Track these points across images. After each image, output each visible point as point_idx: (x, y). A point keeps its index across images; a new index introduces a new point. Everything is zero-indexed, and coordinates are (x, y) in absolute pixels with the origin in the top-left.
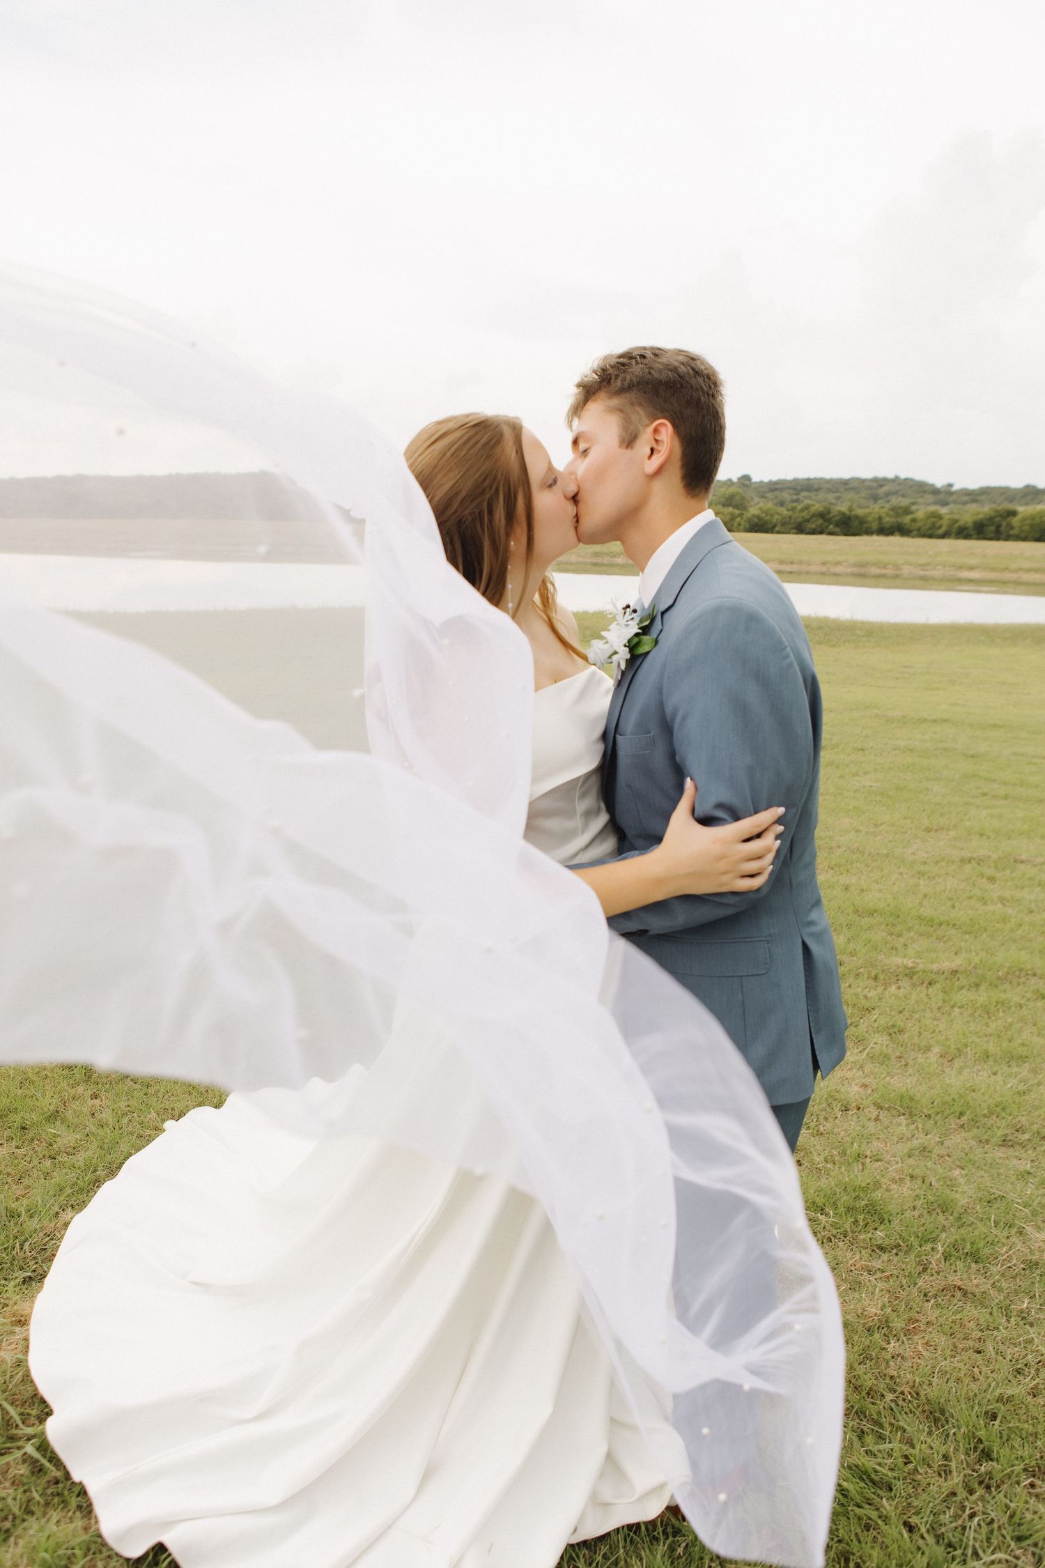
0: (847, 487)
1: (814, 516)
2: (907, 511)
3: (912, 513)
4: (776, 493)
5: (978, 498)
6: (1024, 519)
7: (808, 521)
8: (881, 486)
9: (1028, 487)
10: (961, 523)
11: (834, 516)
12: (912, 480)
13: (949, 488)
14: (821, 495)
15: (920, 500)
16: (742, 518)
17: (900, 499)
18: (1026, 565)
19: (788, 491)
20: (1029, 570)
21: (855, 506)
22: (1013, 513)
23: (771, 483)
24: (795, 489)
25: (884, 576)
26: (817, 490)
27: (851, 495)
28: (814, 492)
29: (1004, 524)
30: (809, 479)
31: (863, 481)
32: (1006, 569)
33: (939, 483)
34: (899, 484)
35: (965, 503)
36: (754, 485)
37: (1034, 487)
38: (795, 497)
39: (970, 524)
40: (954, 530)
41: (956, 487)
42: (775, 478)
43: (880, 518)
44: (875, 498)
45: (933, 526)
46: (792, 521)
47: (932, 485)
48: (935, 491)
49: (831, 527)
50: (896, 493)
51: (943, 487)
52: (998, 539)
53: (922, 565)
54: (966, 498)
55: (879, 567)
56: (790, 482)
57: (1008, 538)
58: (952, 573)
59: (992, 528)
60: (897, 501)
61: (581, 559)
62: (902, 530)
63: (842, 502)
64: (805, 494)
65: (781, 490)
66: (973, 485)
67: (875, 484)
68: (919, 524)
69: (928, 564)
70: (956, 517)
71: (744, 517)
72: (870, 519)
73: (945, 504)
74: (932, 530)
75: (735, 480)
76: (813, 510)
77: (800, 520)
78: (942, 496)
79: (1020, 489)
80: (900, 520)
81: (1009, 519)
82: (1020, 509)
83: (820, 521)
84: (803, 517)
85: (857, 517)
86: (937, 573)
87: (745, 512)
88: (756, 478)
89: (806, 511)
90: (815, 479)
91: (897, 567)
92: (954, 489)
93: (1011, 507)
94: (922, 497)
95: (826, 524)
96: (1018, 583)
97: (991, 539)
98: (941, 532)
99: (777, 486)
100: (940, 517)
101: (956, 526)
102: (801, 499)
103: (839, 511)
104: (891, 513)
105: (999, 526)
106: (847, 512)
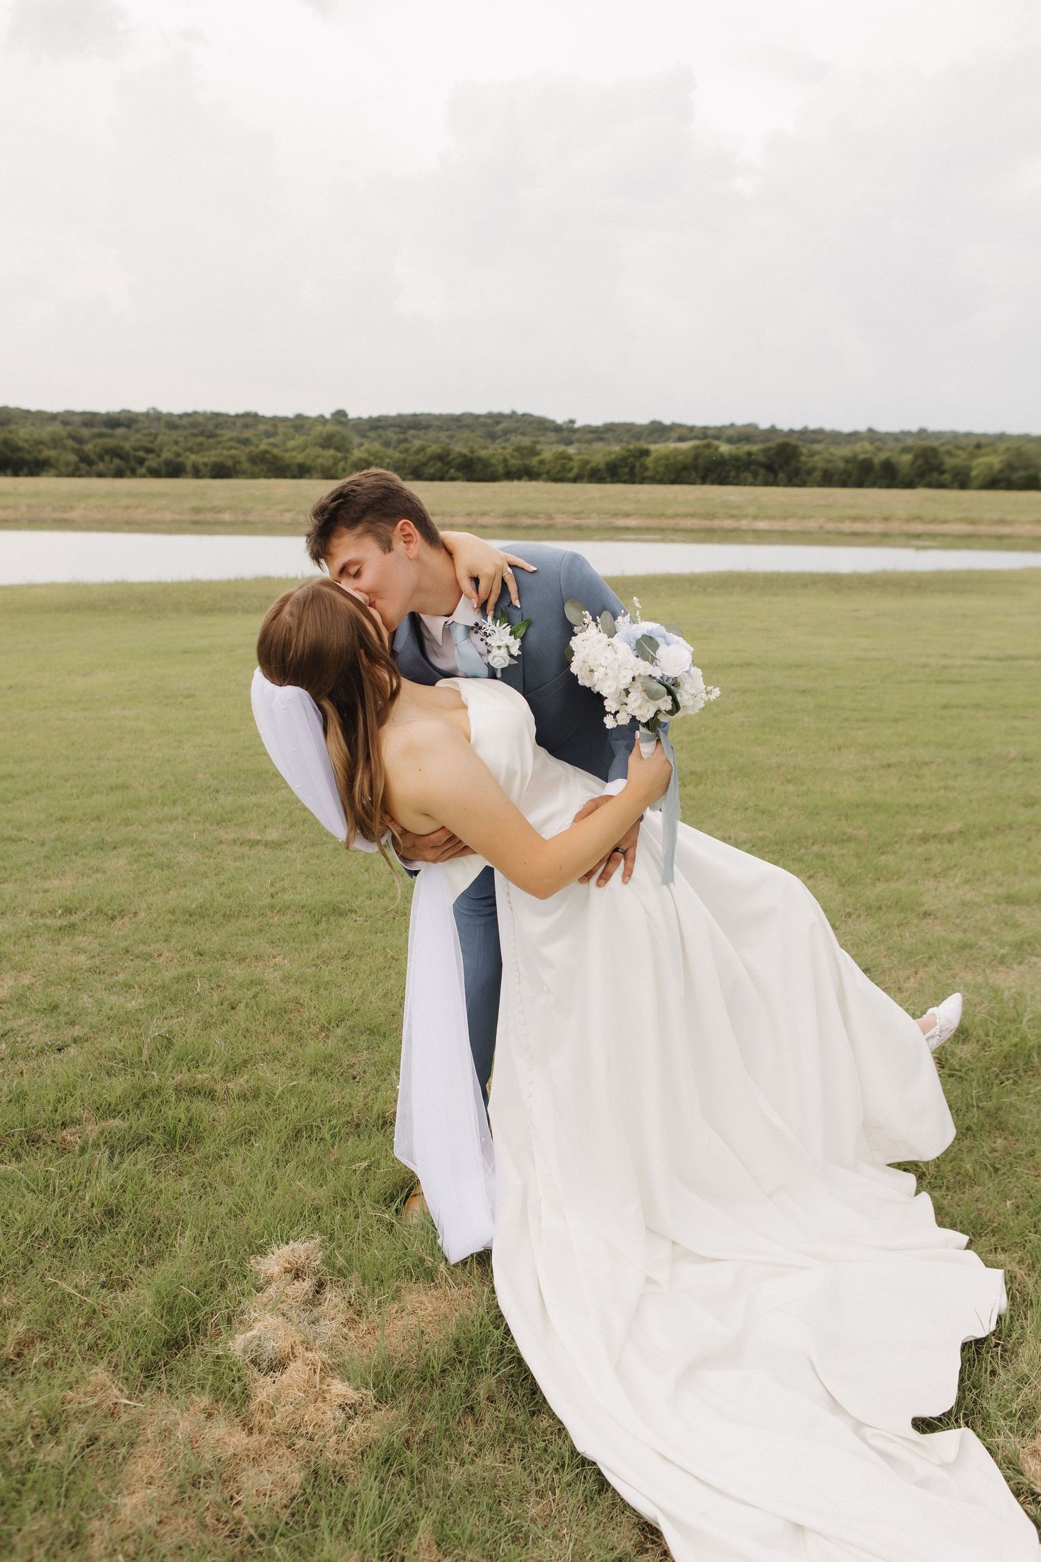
0: (461, 424)
1: (431, 458)
2: (533, 452)
3: (538, 454)
4: (380, 432)
5: (604, 436)
6: (657, 460)
7: (425, 464)
8: (498, 423)
9: (653, 423)
10: (593, 465)
11: (454, 459)
12: (531, 416)
13: (571, 425)
14: (431, 434)
15: (542, 439)
16: (346, 463)
17: (520, 438)
18: (682, 510)
19: (392, 429)
20: (686, 516)
21: (476, 447)
22: (646, 453)
23: (371, 419)
24: (400, 427)
25: (536, 527)
26: (427, 427)
27: (466, 434)
28: (423, 431)
29: (638, 464)
30: (415, 415)
31: (478, 417)
32: (663, 515)
33: (560, 419)
34: (518, 421)
35: (590, 442)
36: (352, 423)
37: (660, 423)
38: (402, 436)
39: (602, 466)
40: (585, 473)
41: (579, 424)
42: (375, 414)
43: (505, 460)
44: (493, 437)
45: (564, 469)
46: (407, 465)
47: (553, 422)
48: (557, 429)
49: (452, 471)
50: (515, 430)
51: (565, 423)
52: (633, 482)
53: (576, 513)
54: (590, 436)
55: (530, 517)
56: (393, 418)
57: (643, 481)
58: (607, 521)
59: (626, 470)
60: (518, 440)
61: (177, 517)
62: (529, 474)
63: (457, 442)
64: (412, 432)
65: (385, 428)
66: (597, 421)
67: (490, 421)
68: (547, 467)
69: (581, 512)
70: (586, 457)
71: (350, 461)
72: (494, 461)
73: (569, 443)
74: (561, 473)
75: (328, 416)
76: (430, 451)
77: (416, 464)
78: (565, 434)
79: (646, 425)
80: (526, 462)
81: (641, 460)
82: (652, 447)
83: (439, 465)
84: (419, 460)
85: (480, 459)
86: (593, 521)
87: (348, 455)
88: (353, 414)
89: (422, 454)
90: (422, 415)
91: (550, 517)
92: (577, 425)
93: (643, 445)
94: (543, 435)
95: (446, 468)
96: (676, 530)
97: (625, 482)
98: (571, 475)
99: (380, 424)
100: (569, 458)
101: (588, 467)
102: (410, 438)
103: (460, 453)
104: (516, 454)
105: (632, 468)
106: (469, 454)
